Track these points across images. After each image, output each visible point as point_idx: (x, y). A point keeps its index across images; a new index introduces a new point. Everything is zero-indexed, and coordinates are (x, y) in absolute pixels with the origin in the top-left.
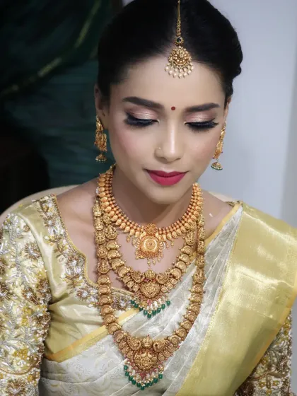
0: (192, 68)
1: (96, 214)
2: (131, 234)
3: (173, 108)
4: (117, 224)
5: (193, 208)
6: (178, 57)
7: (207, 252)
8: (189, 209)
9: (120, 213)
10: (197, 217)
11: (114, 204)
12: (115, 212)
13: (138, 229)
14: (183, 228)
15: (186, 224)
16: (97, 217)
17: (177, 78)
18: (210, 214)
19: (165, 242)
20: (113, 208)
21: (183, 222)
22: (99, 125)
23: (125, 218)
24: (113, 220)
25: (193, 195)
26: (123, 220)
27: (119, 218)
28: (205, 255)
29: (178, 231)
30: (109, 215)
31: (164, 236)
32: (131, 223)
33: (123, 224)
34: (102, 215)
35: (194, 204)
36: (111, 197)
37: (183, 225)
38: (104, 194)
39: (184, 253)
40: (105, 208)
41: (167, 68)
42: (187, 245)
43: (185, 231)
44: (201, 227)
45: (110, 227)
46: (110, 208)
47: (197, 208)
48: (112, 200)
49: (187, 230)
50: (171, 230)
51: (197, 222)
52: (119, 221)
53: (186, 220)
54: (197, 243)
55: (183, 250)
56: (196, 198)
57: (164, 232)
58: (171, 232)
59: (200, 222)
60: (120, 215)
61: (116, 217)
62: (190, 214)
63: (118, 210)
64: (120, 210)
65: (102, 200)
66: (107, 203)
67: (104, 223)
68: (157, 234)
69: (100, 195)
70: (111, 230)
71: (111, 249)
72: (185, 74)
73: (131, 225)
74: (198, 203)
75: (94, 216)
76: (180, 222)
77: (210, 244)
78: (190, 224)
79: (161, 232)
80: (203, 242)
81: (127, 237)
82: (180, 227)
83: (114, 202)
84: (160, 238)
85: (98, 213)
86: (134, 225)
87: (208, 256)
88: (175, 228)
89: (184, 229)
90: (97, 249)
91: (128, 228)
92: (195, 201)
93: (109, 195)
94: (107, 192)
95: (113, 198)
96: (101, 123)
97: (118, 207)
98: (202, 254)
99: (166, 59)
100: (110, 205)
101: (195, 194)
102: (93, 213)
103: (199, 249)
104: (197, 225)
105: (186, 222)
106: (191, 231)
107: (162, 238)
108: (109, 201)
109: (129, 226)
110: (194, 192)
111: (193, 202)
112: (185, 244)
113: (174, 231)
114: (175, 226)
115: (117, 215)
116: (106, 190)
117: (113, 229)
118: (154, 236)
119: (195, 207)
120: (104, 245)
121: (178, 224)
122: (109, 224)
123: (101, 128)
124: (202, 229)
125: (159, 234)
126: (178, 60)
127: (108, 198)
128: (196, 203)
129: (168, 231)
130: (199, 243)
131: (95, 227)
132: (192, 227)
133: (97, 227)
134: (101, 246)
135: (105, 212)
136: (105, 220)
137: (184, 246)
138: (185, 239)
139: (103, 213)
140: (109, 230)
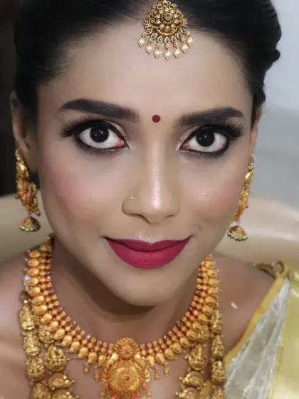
0: (190, 41)
1: (24, 325)
2: (90, 361)
3: (156, 119)
4: (64, 343)
5: (201, 301)
6: (163, 19)
8: (194, 304)
9: (68, 324)
10: (209, 318)
11: (55, 307)
12: (59, 322)
13: (103, 350)
14: (184, 340)
15: (189, 333)
16: (27, 331)
17: (162, 59)
18: (233, 305)
19: (153, 368)
20: (54, 316)
21: (184, 329)
22: (23, 167)
23: (78, 333)
24: (56, 336)
25: (202, 278)
26: (74, 337)
27: (66, 333)
28: (226, 386)
29: (176, 346)
30: (50, 329)
31: (151, 359)
32: (89, 341)
33: (76, 344)
34: (37, 327)
35: (203, 294)
36: (50, 295)
37: (184, 333)
38: (38, 290)
39: (188, 385)
40: (42, 316)
41: (142, 41)
42: (193, 370)
43: (188, 345)
44: (215, 334)
45: (52, 349)
46: (49, 316)
47: (208, 300)
48: (53, 301)
49: (191, 342)
50: (163, 346)
51: (209, 325)
52: (69, 338)
53: (188, 324)
54: (209, 365)
55: (186, 380)
56: (205, 281)
57: (151, 351)
58: (163, 350)
59: (215, 326)
61: (62, 331)
62: (195, 313)
63: (64, 318)
64: (68, 319)
65: (34, 301)
66: (44, 308)
67: (40, 341)
69: (30, 292)
70: (54, 356)
71: (57, 389)
73: (90, 345)
74: (210, 291)
75: (22, 328)
76: (180, 329)
78: (197, 330)
79: (144, 352)
80: (220, 363)
81: (85, 366)
82: (179, 338)
83: (57, 303)
84: (143, 363)
85: (28, 323)
86: (95, 344)
88: (169, 342)
89: (187, 343)
90: (32, 388)
91: (84, 350)
92: (205, 288)
93: (46, 293)
94: (44, 286)
95: (54, 297)
96: (25, 164)
97: (64, 314)
98: (220, 384)
99: (139, 24)
100: (49, 310)
101: (204, 275)
102: (20, 324)
103: (214, 376)
104: (210, 331)
105: (188, 328)
106: (198, 343)
107: (147, 363)
108: (47, 304)
109: (86, 346)
110: (202, 272)
111: (202, 290)
112: (189, 369)
113: (168, 346)
114: (170, 338)
115: (64, 327)
116: (40, 283)
117: (57, 354)
118: (134, 361)
119: (204, 298)
120: (44, 382)
121: (175, 334)
122: (50, 344)
123: (25, 174)
124: (218, 337)
125: (142, 355)
126: (162, 26)
127: (45, 297)
128: (206, 292)
129: (157, 349)
130: (214, 366)
131: (25, 350)
132: (199, 336)
133: (28, 351)
134: (39, 385)
135: (40, 323)
136: (42, 338)
137: (187, 373)
138: (187, 359)
139: (38, 324)
140: (50, 356)
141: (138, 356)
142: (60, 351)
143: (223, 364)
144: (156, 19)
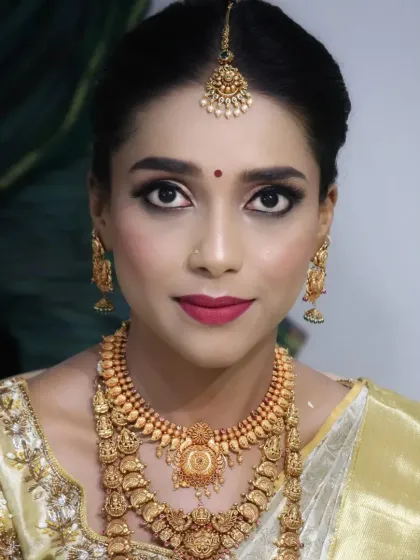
0: (250, 102)
1: (98, 409)
2: (163, 443)
3: (218, 173)
4: (137, 425)
5: (277, 392)
6: (223, 81)
7: (305, 472)
8: (269, 395)
9: (142, 405)
10: (285, 410)
11: (130, 389)
12: (133, 404)
13: (177, 433)
14: (259, 429)
15: (264, 423)
16: (100, 414)
17: (223, 118)
18: (310, 404)
19: (227, 455)
20: (128, 398)
21: (259, 418)
22: (97, 243)
23: (152, 415)
24: (129, 418)
25: (277, 370)
26: (147, 419)
27: (140, 415)
28: (302, 477)
29: (251, 434)
30: (123, 410)
31: (225, 445)
32: (163, 423)
33: (149, 426)
34: (110, 410)
35: (279, 386)
36: (125, 377)
37: (259, 423)
38: (112, 372)
39: (262, 475)
40: (116, 397)
41: (203, 101)
42: (267, 460)
43: (263, 435)
44: (291, 427)
45: (125, 432)
46: (123, 398)
47: (283, 392)
48: (127, 383)
49: (266, 433)
50: (238, 433)
51: (285, 418)
52: (142, 420)
53: (264, 414)
54: (285, 457)
55: (261, 469)
56: (281, 374)
57: (225, 437)
58: (238, 438)
59: (291, 418)
60: (142, 410)
61: (135, 413)
62: (271, 403)
63: (137, 400)
64: (142, 401)
65: (108, 383)
66: (119, 389)
67: (113, 424)
69: (104, 375)
70: (127, 438)
71: (128, 472)
73: (164, 428)
74: (286, 384)
75: (95, 413)
76: (254, 418)
77: (310, 457)
78: (272, 422)
79: (218, 438)
80: (296, 455)
81: (157, 449)
82: (253, 428)
83: (131, 386)
84: (217, 449)
85: (102, 407)
86: (169, 427)
87: (307, 478)
88: (244, 430)
89: (262, 432)
90: (103, 472)
91: (157, 432)
92: (280, 380)
93: (120, 375)
94: (118, 369)
95: (129, 379)
96: (101, 241)
97: (138, 396)
98: (296, 476)
100: (123, 392)
101: (280, 368)
102: (93, 408)
103: (290, 467)
104: (285, 424)
105: (263, 418)
106: (273, 434)
107: (221, 448)
108: (121, 386)
109: (159, 428)
110: (277, 365)
111: (277, 382)
112: (263, 459)
113: (242, 434)
114: (245, 426)
115: (137, 409)
116: (114, 366)
117: (130, 436)
118: (207, 446)
119: (280, 390)
120: (116, 464)
121: (249, 423)
122: (122, 427)
123: (100, 250)
124: (294, 430)
125: (216, 441)
126: (223, 87)
127: (119, 379)
128: (282, 384)
129: (231, 435)
130: (290, 457)
131: (98, 433)
132: (275, 427)
133: (102, 433)
134: (111, 468)
135: (114, 405)
136: (115, 420)
137: (262, 462)
138: (262, 449)
139: (111, 406)
140: (123, 438)
141: (211, 442)
142: (133, 433)
143: (299, 456)
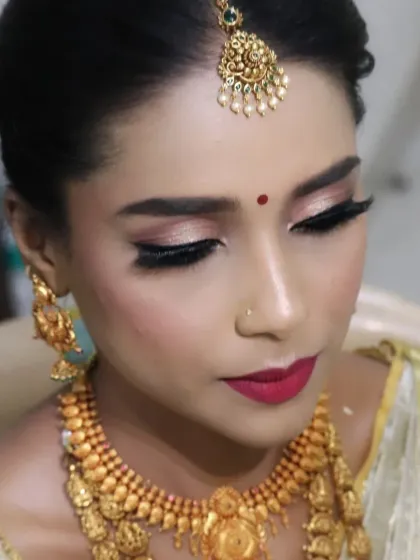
1: (78, 501)
2: (181, 530)
3: (263, 199)
4: (140, 514)
6: (246, 62)
9: (140, 485)
10: (323, 434)
11: (118, 467)
12: (128, 486)
13: (195, 510)
14: (299, 474)
15: (303, 463)
16: (83, 508)
18: (347, 411)
19: (268, 521)
20: (119, 479)
21: (295, 458)
22: (44, 290)
23: (157, 494)
24: (127, 507)
26: (152, 502)
27: (140, 499)
28: (365, 523)
29: (291, 484)
30: (116, 497)
32: (173, 503)
33: (157, 511)
34: (96, 500)
36: (106, 451)
37: (298, 464)
38: (87, 447)
39: (316, 533)
40: (101, 482)
42: (317, 511)
43: (305, 478)
44: (335, 456)
45: (125, 526)
46: (110, 481)
48: (112, 459)
49: (308, 473)
50: (274, 488)
51: (325, 446)
52: (144, 505)
53: (300, 450)
54: (337, 501)
55: (312, 526)
57: (259, 498)
58: (276, 494)
59: (332, 445)
60: (141, 492)
61: (133, 498)
63: (132, 479)
64: (139, 479)
65: (85, 464)
66: (102, 470)
67: (105, 518)
68: (242, 510)
69: (77, 453)
70: (130, 535)
72: (274, 101)
73: (176, 509)
75: (74, 506)
76: (289, 460)
78: (313, 456)
79: (251, 502)
80: (351, 494)
81: (175, 540)
82: (291, 473)
83: (118, 461)
85: (83, 495)
86: (182, 505)
88: (280, 481)
91: (169, 517)
93: (100, 449)
94: (94, 441)
95: (113, 453)
97: (131, 473)
98: (357, 523)
100: (109, 472)
102: (71, 501)
103: (348, 514)
104: (327, 454)
105: (301, 456)
106: (316, 473)
107: (258, 515)
108: (105, 464)
109: (171, 510)
112: (313, 511)
113: (280, 487)
114: (280, 475)
115: (135, 492)
116: (88, 438)
117: (132, 530)
118: (239, 516)
121: (285, 468)
122: (119, 520)
123: (50, 299)
124: (340, 460)
125: (249, 507)
126: (247, 70)
127: (100, 455)
129: (266, 494)
130: (344, 500)
131: (86, 534)
133: (92, 535)
135: (100, 492)
136: (107, 514)
137: (312, 517)
138: (308, 499)
139: (96, 494)
140: (124, 535)
142: (135, 525)
143: (355, 494)
144: (237, 63)
